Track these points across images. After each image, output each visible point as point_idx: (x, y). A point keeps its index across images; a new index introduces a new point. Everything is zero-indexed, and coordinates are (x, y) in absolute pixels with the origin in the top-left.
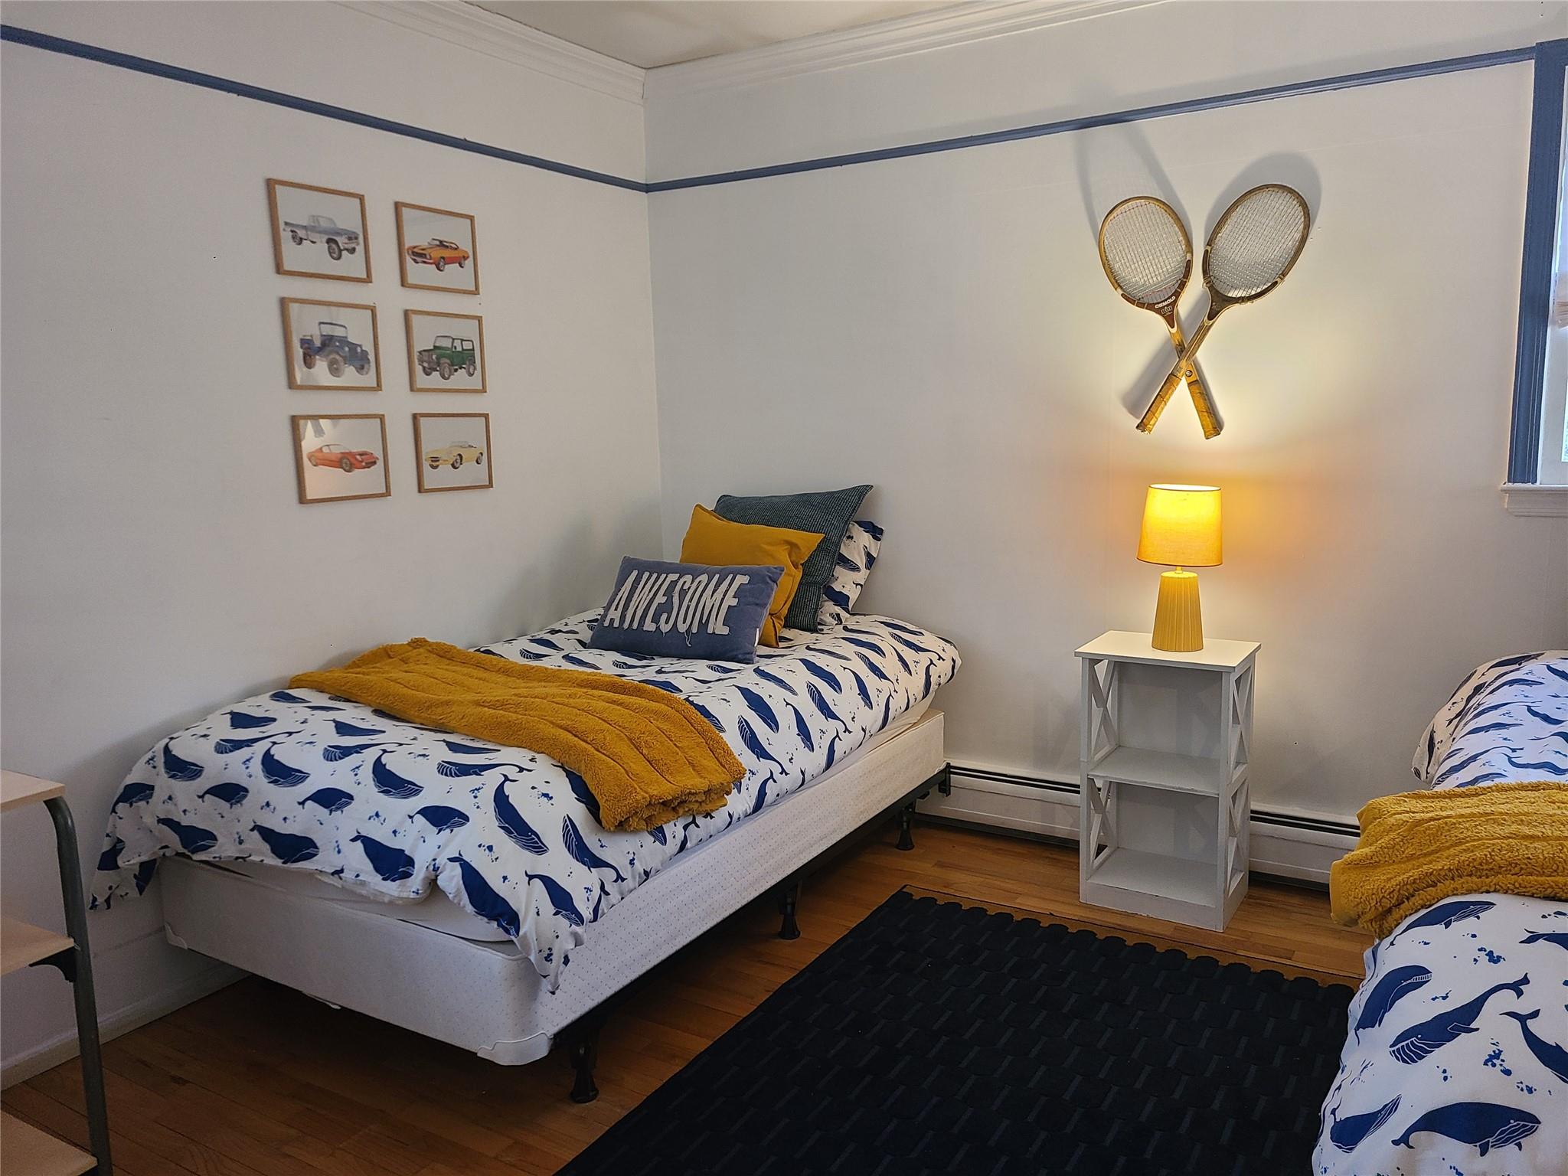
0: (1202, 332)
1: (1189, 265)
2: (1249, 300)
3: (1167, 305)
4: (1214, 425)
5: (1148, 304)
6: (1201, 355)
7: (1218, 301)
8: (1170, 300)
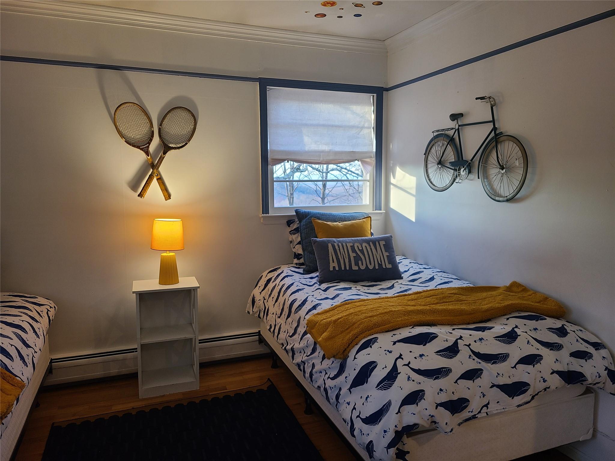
0: (161, 159)
1: (153, 132)
2: (178, 149)
3: (145, 147)
4: (168, 196)
5: (137, 146)
6: (161, 169)
7: (166, 148)
8: (147, 145)
